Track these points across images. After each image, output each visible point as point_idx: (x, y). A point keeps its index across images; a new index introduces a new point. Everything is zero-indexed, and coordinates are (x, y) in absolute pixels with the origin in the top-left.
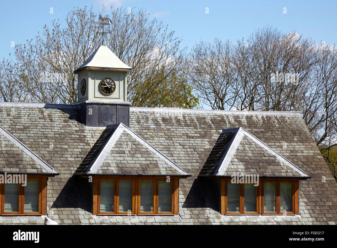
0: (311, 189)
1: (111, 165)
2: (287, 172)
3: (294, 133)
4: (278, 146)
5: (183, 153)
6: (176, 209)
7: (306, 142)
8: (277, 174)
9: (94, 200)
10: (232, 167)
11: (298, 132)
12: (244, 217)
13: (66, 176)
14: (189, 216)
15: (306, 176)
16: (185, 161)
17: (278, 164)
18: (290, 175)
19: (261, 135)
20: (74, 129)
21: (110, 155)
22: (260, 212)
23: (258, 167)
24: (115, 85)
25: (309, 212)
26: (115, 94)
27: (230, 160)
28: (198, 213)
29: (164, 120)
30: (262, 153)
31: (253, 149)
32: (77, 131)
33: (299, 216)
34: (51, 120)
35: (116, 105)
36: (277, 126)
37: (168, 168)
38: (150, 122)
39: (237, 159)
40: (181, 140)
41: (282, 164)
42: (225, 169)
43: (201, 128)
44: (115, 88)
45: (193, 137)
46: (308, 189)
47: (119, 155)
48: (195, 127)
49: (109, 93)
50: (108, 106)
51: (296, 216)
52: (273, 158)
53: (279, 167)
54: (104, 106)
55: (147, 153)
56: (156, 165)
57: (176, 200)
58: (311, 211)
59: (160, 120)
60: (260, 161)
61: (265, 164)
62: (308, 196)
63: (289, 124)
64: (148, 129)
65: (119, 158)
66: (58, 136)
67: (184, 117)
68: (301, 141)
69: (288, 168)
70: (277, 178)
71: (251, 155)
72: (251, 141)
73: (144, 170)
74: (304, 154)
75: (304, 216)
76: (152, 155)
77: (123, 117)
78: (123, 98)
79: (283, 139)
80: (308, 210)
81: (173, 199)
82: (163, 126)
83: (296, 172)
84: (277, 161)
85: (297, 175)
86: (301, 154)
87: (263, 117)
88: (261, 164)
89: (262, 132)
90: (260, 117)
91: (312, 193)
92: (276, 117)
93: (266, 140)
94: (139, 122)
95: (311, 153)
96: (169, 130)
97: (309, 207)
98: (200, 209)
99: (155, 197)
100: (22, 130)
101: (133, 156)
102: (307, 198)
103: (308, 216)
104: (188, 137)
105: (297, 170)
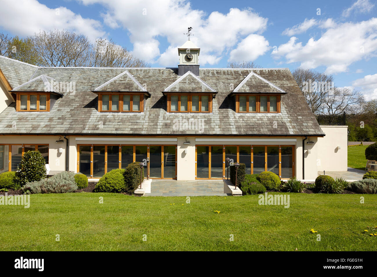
0: (290, 101)
1: (177, 88)
2: (274, 90)
3: (284, 77)
4: (274, 82)
5: (223, 86)
6: (211, 109)
7: (290, 80)
8: (268, 92)
9: (168, 105)
10: (242, 88)
11: (286, 76)
12: (249, 114)
13: (160, 95)
14: (218, 113)
15: (284, 92)
16: (223, 89)
17: (269, 87)
18: (275, 92)
19: (266, 78)
20: (172, 77)
21: (178, 84)
22: (258, 112)
23: (257, 88)
24: (192, 57)
25: (287, 112)
26: (193, 61)
27: (242, 85)
28: (223, 112)
29: (217, 73)
30: (261, 82)
31: (256, 81)
32: (173, 78)
33: (281, 114)
34: (163, 74)
35: (193, 65)
36: (276, 74)
37: (207, 89)
38: (210, 73)
39: (246, 85)
40: (223, 81)
41: (271, 87)
42: (238, 90)
43: (235, 75)
44: (192, 58)
45: (230, 79)
46: (288, 101)
47: (182, 84)
48: (232, 75)
49: (190, 60)
50: (189, 66)
51: (279, 114)
52: (267, 84)
53: (269, 88)
54: (187, 66)
55: (198, 83)
56: (201, 88)
57: (211, 105)
58: (288, 111)
59: (215, 72)
60: (259, 86)
61: (262, 87)
62: (287, 104)
63: (282, 73)
64: (208, 76)
65: (182, 85)
66: (163, 79)
67: (228, 71)
68: (288, 80)
69: (274, 88)
70: (267, 93)
71: (255, 83)
72: (256, 77)
73: (193, 90)
74: (288, 86)
75: (283, 113)
76: (200, 84)
77: (196, 71)
78: (196, 62)
79: (278, 79)
80: (287, 111)
81: (209, 105)
82: (216, 75)
83: (279, 90)
84: (269, 86)
85: (279, 92)
86: (286, 86)
87: (268, 71)
88: (259, 87)
89: (267, 77)
90: (267, 71)
91: (290, 103)
92: (276, 71)
93: (269, 80)
94: (204, 74)
95: (292, 85)
96: (219, 76)
97: (287, 110)
98: (225, 109)
99: (200, 102)
100: (147, 78)
101: (189, 84)
102: (287, 105)
103: (286, 113)
104: (227, 79)
105: (280, 90)
